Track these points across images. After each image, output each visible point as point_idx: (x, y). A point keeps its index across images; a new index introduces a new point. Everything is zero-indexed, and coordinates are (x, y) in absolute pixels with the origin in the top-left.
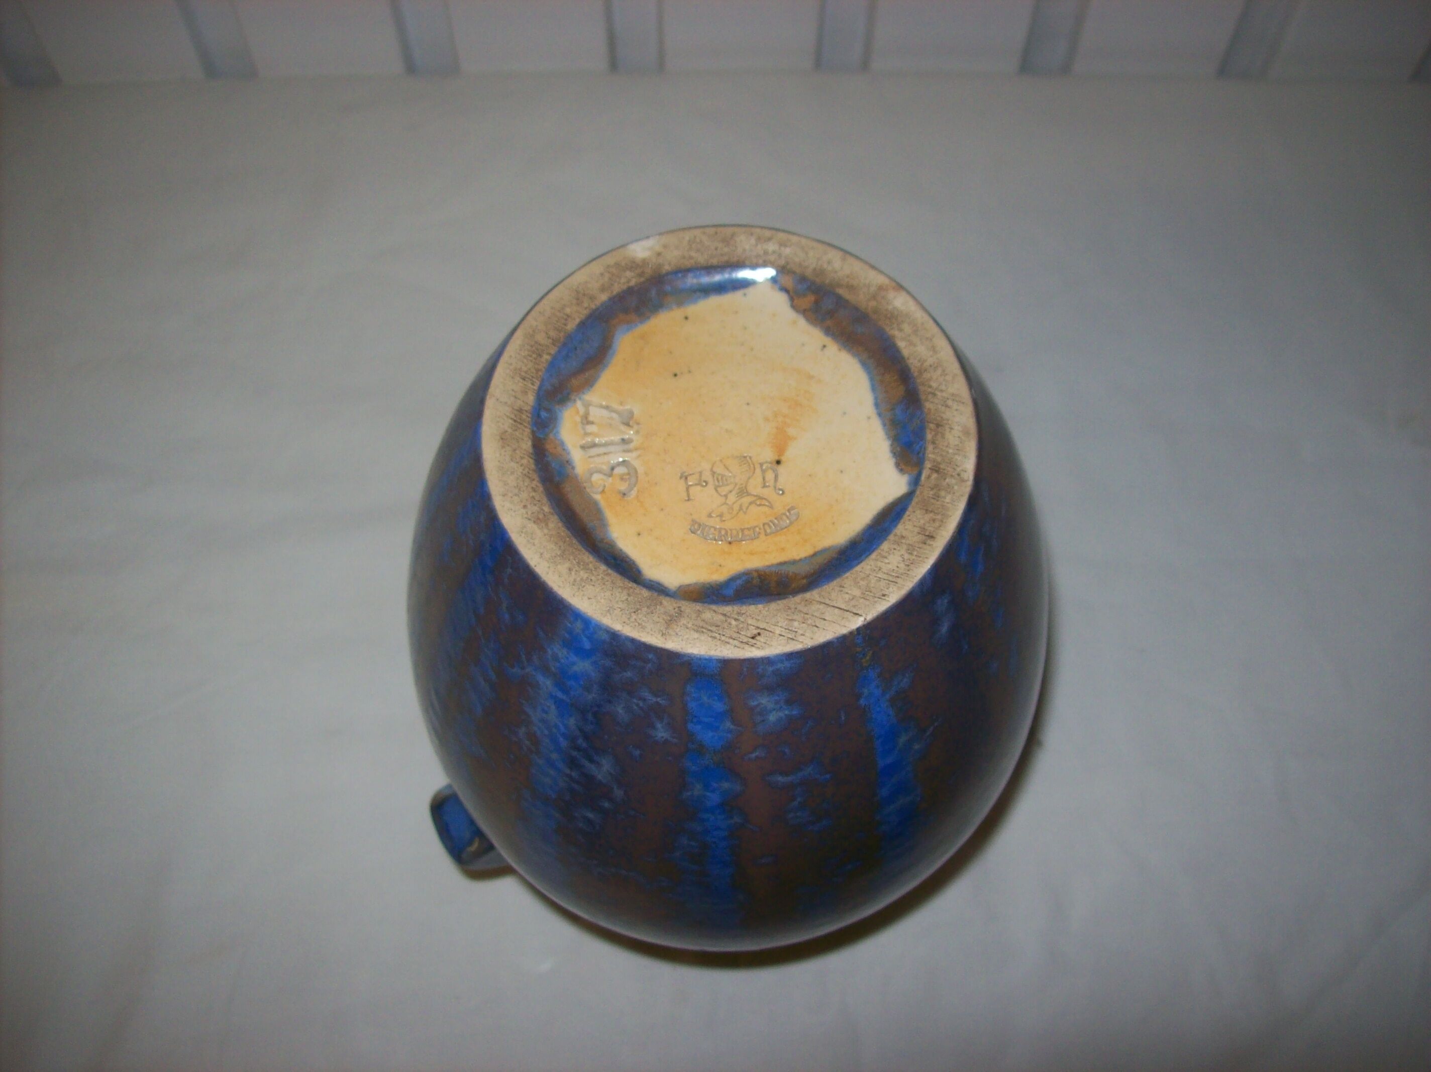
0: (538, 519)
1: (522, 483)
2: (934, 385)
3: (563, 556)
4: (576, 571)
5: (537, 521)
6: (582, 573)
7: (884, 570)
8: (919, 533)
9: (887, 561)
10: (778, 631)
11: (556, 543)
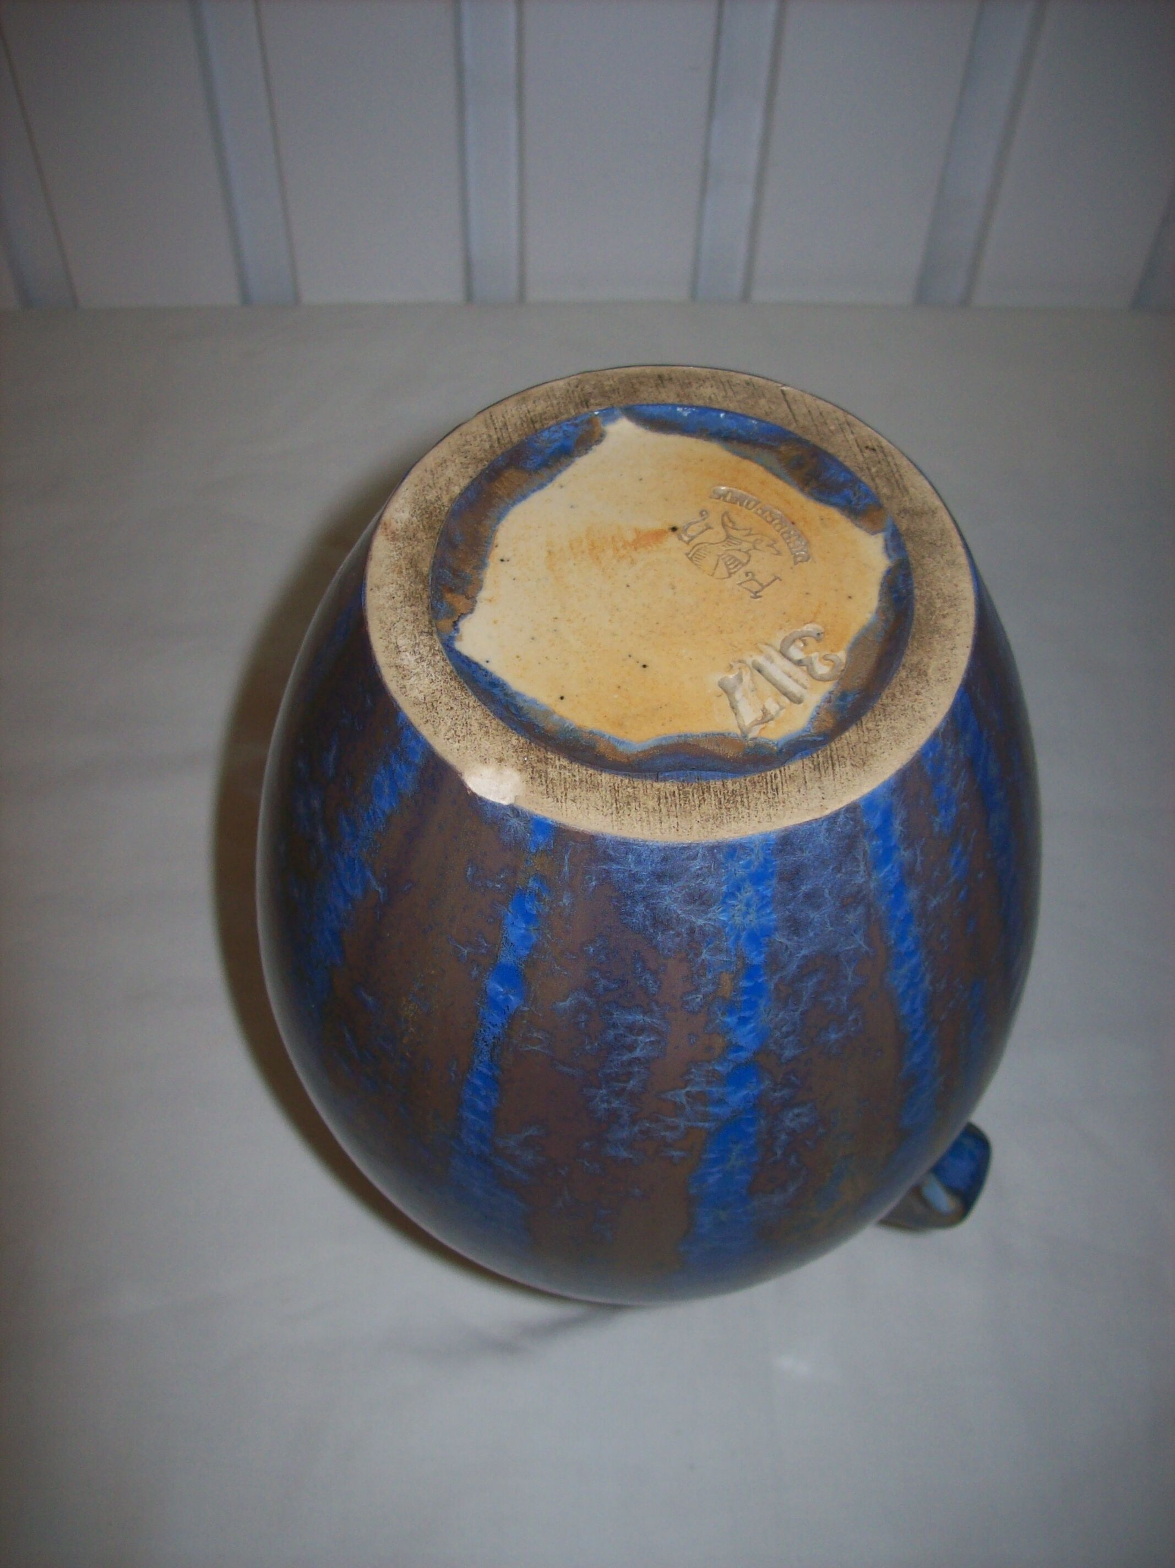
0: (919, 675)
1: (896, 713)
2: (487, 446)
3: (938, 631)
4: (940, 611)
5: (923, 674)
6: (938, 605)
7: (723, 394)
8: (664, 387)
9: (713, 396)
10: (851, 437)
11: (930, 643)
